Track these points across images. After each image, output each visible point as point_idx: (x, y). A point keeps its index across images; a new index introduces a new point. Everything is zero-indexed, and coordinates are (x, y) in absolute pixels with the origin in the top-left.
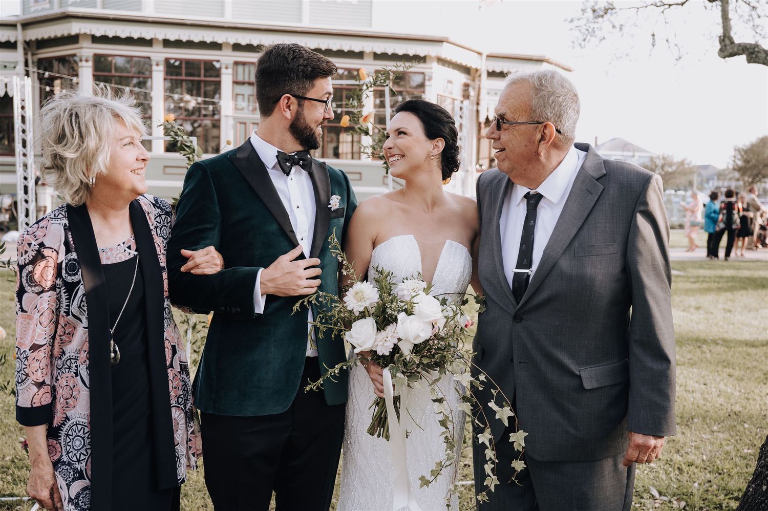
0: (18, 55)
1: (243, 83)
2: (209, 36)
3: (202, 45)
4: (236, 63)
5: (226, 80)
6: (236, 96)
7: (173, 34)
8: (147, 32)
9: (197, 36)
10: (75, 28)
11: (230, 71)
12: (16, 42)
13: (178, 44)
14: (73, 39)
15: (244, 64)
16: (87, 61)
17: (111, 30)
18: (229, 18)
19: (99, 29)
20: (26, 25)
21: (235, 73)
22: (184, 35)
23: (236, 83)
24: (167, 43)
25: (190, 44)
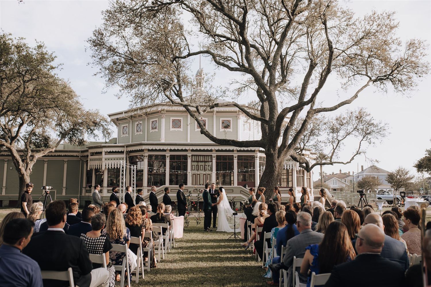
0: (124, 156)
1: (194, 161)
2: (184, 148)
3: (182, 150)
4: (192, 155)
5: (189, 161)
6: (192, 166)
7: (173, 148)
8: (165, 148)
9: (180, 148)
10: (143, 147)
11: (190, 158)
12: (124, 151)
13: (175, 150)
14: (142, 151)
15: (195, 155)
16: (146, 157)
17: (154, 147)
18: (189, 142)
19: (150, 147)
20: (127, 146)
21: (192, 159)
22: (176, 148)
23: (192, 161)
24: (171, 150)
25: (178, 150)
